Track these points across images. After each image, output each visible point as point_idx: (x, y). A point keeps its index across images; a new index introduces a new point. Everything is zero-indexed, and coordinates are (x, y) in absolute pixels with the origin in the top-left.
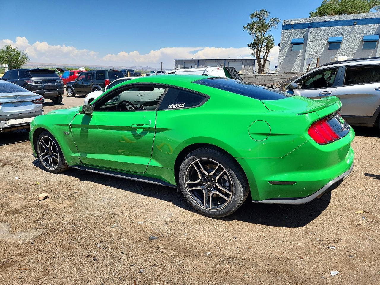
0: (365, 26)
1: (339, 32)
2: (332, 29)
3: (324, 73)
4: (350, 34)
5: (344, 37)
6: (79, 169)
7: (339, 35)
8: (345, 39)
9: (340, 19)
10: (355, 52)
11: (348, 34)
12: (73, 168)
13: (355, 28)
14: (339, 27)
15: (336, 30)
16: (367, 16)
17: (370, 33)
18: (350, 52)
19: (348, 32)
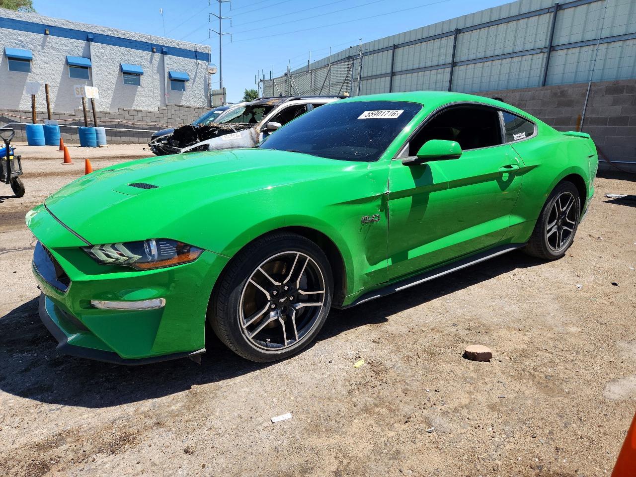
0: (64, 40)
1: (22, 42)
2: (7, 33)
3: (254, 110)
4: (43, 48)
5: (33, 53)
6: (379, 298)
7: (23, 46)
8: (36, 55)
9: (18, 17)
10: (59, 81)
11: (40, 48)
12: (360, 304)
13: (48, 39)
14: (20, 32)
15: (15, 37)
16: (63, 24)
17: (75, 53)
18: (50, 80)
19: (39, 45)
